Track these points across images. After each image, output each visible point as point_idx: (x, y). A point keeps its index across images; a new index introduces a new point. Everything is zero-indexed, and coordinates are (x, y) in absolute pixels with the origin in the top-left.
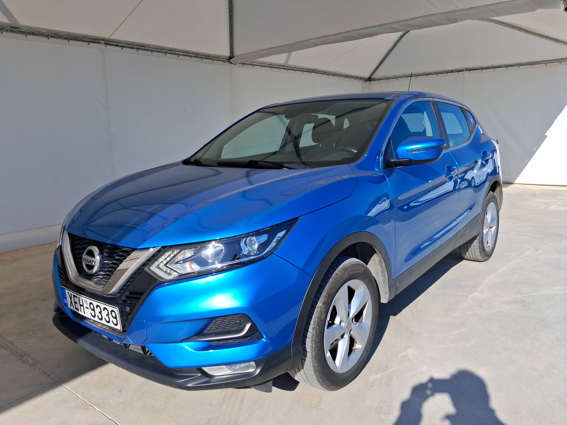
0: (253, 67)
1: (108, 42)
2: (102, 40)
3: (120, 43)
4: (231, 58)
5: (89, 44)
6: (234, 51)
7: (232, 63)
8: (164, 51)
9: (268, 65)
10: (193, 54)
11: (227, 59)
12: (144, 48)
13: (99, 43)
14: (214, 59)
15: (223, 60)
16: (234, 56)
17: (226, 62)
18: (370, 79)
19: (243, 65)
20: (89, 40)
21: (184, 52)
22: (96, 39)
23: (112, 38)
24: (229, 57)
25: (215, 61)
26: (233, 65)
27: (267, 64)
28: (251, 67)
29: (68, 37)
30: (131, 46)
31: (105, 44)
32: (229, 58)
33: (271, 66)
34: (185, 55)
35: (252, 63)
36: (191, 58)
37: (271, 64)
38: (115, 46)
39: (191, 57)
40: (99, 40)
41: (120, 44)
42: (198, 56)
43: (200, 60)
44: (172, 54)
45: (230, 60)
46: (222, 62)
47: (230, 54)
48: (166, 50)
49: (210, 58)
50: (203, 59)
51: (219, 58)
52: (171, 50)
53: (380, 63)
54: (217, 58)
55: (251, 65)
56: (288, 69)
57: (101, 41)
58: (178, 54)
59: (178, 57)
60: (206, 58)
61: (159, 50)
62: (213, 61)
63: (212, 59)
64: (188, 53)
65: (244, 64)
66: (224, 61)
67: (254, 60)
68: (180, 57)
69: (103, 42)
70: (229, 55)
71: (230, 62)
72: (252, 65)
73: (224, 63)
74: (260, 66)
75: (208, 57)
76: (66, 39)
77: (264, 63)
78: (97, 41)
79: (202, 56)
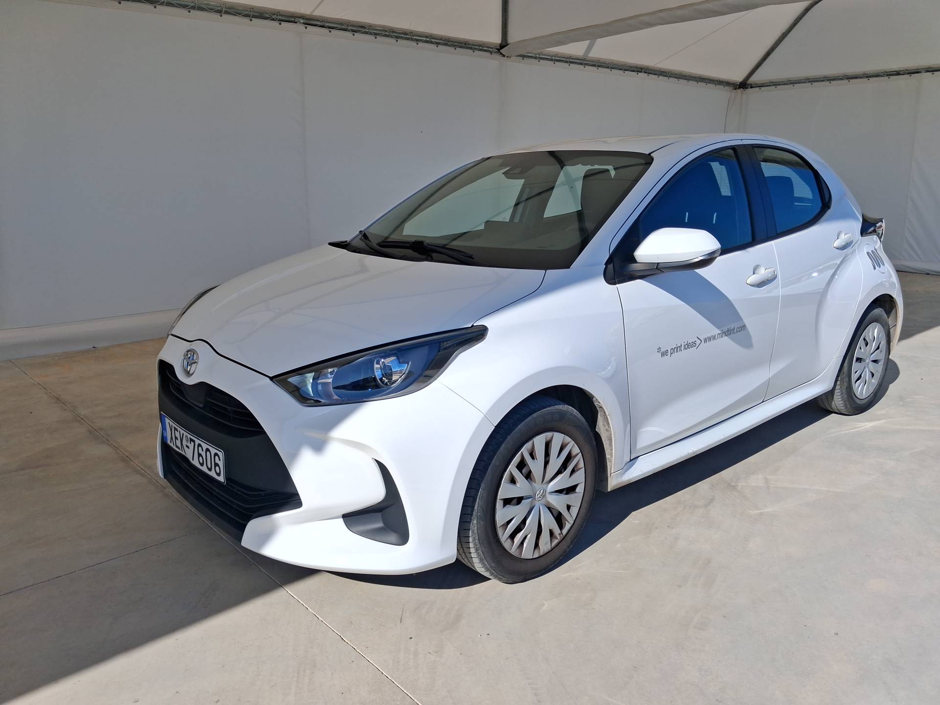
0: (539, 61)
1: (310, 21)
2: (300, 18)
3: (327, 22)
4: (502, 46)
5: (280, 24)
6: (509, 35)
7: (504, 56)
8: (395, 34)
9: (565, 59)
10: (441, 39)
11: (497, 49)
12: (364, 30)
13: (296, 23)
14: (475, 49)
15: (490, 49)
16: (508, 43)
17: (495, 54)
18: (743, 86)
19: (522, 58)
20: (280, 18)
21: (427, 37)
22: (292, 17)
23: (314, 14)
24: (501, 44)
25: (477, 52)
26: (506, 58)
27: (563, 56)
28: (536, 61)
29: (249, 13)
30: (343, 27)
31: (304, 24)
32: (500, 47)
33: (570, 60)
34: (427, 41)
35: (538, 56)
36: (437, 47)
37: (570, 57)
38: (320, 26)
39: (438, 44)
40: (298, 17)
41: (327, 24)
42: (449, 43)
43: (451, 49)
44: (408, 39)
45: (501, 51)
46: (487, 54)
47: (502, 41)
48: (399, 33)
49: (468, 46)
50: (457, 48)
51: (482, 47)
52: (405, 34)
53: (765, 55)
54: (480, 46)
55: (536, 58)
56: (599, 66)
57: (299, 20)
58: (417, 40)
59: (417, 44)
60: (461, 47)
61: (387, 33)
62: (474, 52)
63: (471, 48)
64: (433, 38)
65: (523, 56)
66: (491, 52)
67: (541, 51)
68: (421, 44)
69: (302, 21)
70: (499, 42)
71: (501, 54)
72: (539, 58)
73: (491, 54)
74: (552, 60)
75: (465, 44)
76: (247, 16)
77: (558, 56)
78: (293, 20)
79: (456, 44)
